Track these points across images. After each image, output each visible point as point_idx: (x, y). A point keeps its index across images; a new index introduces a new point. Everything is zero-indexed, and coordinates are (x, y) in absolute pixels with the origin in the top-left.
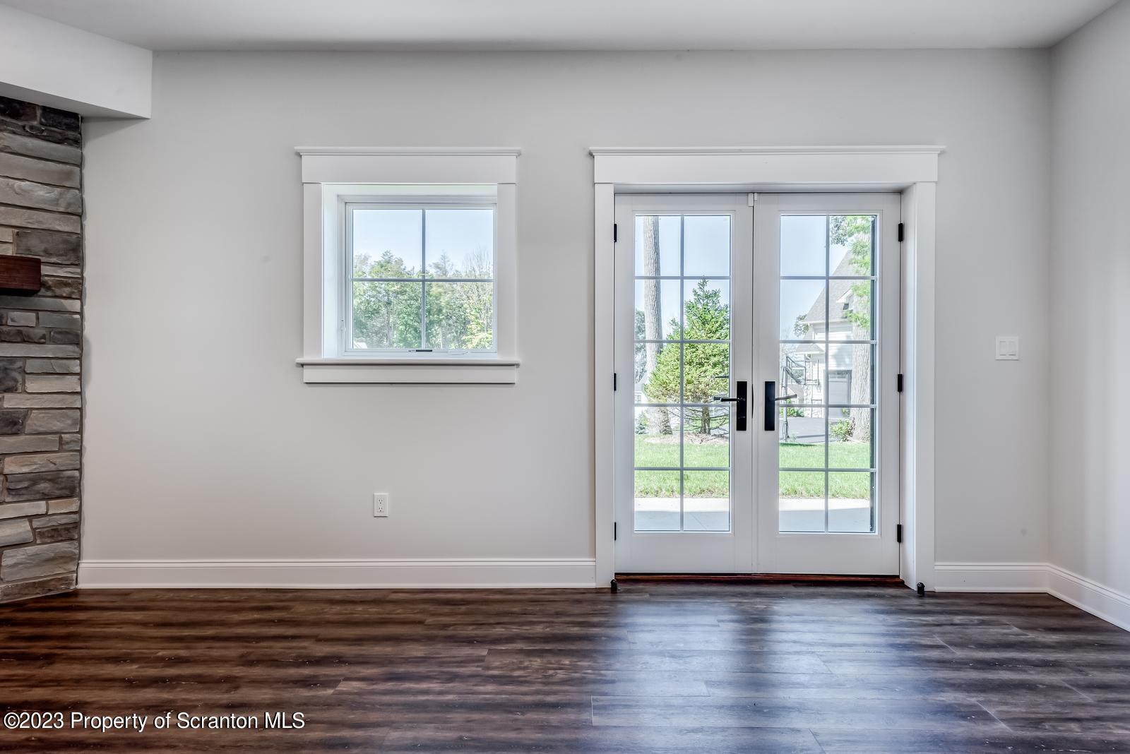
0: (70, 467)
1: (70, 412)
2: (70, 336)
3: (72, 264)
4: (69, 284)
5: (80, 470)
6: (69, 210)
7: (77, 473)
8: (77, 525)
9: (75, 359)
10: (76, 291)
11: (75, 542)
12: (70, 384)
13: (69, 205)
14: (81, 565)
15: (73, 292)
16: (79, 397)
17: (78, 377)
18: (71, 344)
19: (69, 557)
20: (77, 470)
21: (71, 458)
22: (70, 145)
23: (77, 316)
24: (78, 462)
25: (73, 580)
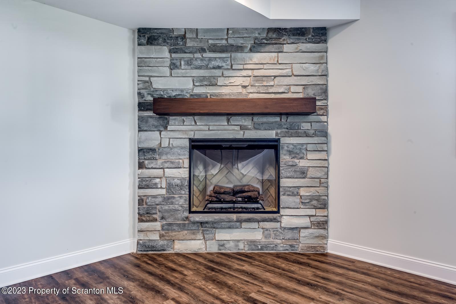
0: (324, 195)
1: (323, 169)
2: (323, 133)
3: (324, 99)
4: (323, 108)
5: (327, 196)
6: (323, 74)
7: (326, 198)
8: (326, 222)
9: (325, 144)
10: (325, 112)
11: (326, 230)
12: (323, 155)
13: (323, 71)
14: (329, 242)
15: (324, 112)
16: (326, 162)
17: (326, 152)
18: (323, 137)
19: (324, 237)
20: (326, 196)
21: (324, 190)
22: (323, 43)
23: (326, 124)
24: (327, 192)
25: (326, 248)
